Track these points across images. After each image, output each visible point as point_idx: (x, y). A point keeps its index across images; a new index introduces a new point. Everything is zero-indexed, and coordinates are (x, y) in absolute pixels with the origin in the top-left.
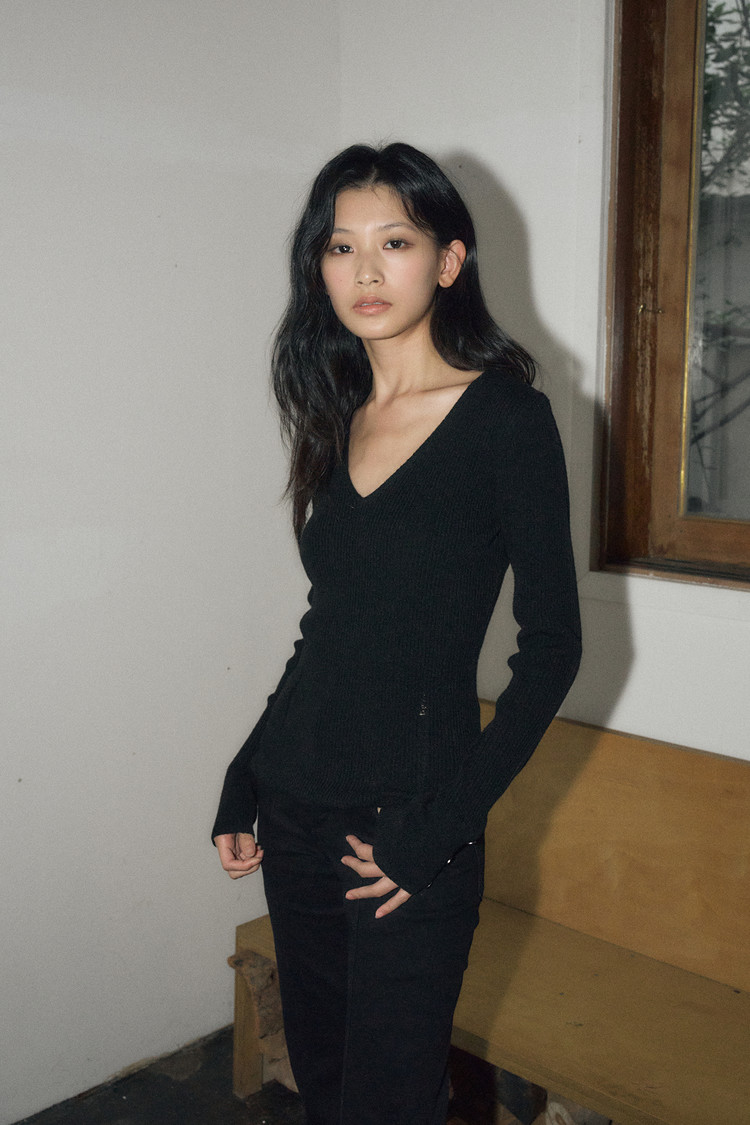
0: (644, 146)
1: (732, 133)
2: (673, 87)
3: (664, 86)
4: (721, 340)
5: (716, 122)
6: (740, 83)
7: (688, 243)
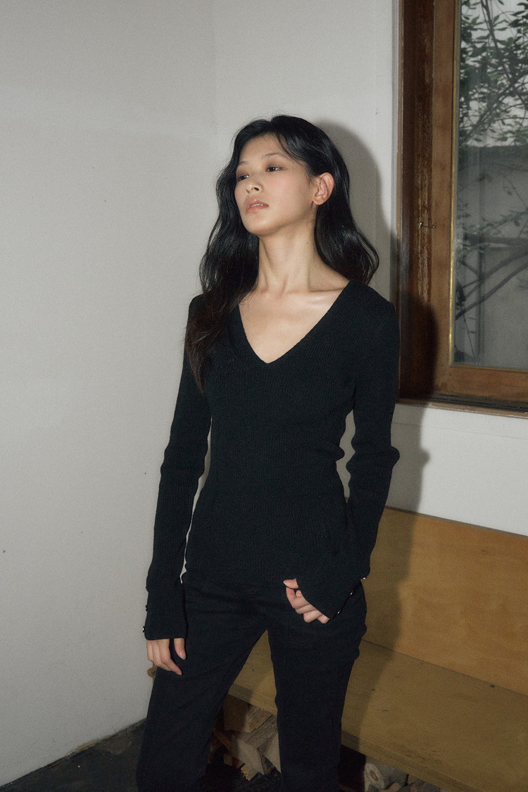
0: (420, 115)
1: (485, 104)
2: (438, 75)
3: (433, 76)
4: (478, 245)
5: (473, 98)
6: (489, 70)
7: (451, 180)
